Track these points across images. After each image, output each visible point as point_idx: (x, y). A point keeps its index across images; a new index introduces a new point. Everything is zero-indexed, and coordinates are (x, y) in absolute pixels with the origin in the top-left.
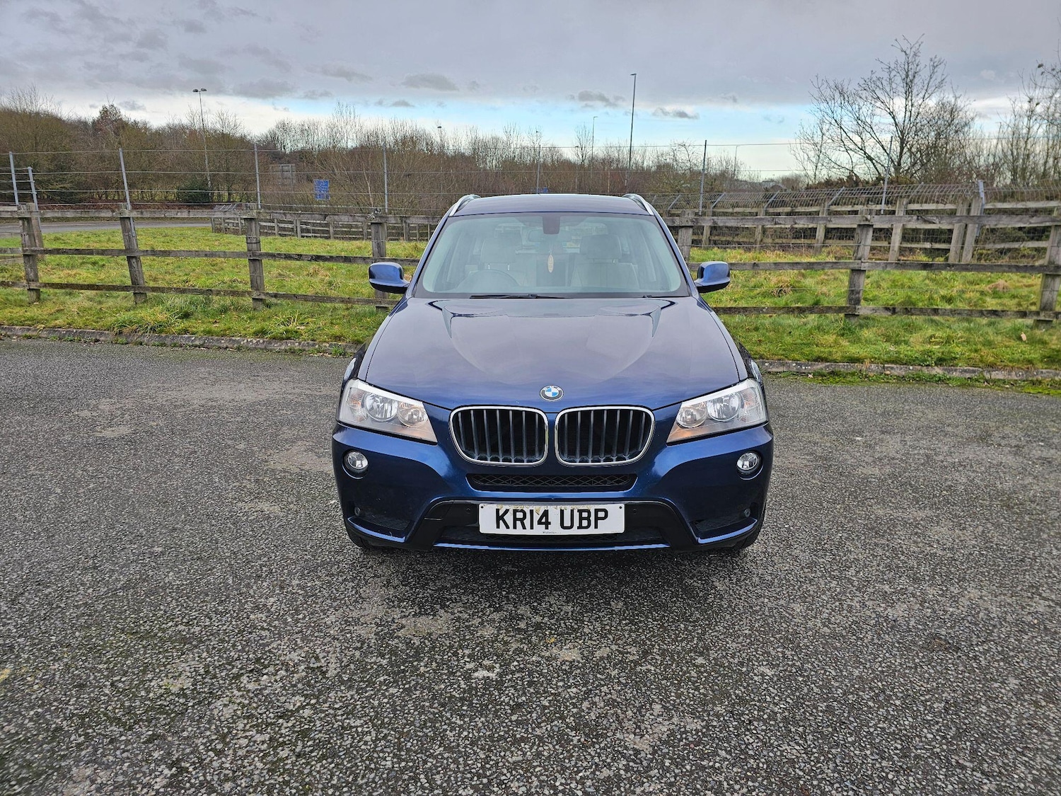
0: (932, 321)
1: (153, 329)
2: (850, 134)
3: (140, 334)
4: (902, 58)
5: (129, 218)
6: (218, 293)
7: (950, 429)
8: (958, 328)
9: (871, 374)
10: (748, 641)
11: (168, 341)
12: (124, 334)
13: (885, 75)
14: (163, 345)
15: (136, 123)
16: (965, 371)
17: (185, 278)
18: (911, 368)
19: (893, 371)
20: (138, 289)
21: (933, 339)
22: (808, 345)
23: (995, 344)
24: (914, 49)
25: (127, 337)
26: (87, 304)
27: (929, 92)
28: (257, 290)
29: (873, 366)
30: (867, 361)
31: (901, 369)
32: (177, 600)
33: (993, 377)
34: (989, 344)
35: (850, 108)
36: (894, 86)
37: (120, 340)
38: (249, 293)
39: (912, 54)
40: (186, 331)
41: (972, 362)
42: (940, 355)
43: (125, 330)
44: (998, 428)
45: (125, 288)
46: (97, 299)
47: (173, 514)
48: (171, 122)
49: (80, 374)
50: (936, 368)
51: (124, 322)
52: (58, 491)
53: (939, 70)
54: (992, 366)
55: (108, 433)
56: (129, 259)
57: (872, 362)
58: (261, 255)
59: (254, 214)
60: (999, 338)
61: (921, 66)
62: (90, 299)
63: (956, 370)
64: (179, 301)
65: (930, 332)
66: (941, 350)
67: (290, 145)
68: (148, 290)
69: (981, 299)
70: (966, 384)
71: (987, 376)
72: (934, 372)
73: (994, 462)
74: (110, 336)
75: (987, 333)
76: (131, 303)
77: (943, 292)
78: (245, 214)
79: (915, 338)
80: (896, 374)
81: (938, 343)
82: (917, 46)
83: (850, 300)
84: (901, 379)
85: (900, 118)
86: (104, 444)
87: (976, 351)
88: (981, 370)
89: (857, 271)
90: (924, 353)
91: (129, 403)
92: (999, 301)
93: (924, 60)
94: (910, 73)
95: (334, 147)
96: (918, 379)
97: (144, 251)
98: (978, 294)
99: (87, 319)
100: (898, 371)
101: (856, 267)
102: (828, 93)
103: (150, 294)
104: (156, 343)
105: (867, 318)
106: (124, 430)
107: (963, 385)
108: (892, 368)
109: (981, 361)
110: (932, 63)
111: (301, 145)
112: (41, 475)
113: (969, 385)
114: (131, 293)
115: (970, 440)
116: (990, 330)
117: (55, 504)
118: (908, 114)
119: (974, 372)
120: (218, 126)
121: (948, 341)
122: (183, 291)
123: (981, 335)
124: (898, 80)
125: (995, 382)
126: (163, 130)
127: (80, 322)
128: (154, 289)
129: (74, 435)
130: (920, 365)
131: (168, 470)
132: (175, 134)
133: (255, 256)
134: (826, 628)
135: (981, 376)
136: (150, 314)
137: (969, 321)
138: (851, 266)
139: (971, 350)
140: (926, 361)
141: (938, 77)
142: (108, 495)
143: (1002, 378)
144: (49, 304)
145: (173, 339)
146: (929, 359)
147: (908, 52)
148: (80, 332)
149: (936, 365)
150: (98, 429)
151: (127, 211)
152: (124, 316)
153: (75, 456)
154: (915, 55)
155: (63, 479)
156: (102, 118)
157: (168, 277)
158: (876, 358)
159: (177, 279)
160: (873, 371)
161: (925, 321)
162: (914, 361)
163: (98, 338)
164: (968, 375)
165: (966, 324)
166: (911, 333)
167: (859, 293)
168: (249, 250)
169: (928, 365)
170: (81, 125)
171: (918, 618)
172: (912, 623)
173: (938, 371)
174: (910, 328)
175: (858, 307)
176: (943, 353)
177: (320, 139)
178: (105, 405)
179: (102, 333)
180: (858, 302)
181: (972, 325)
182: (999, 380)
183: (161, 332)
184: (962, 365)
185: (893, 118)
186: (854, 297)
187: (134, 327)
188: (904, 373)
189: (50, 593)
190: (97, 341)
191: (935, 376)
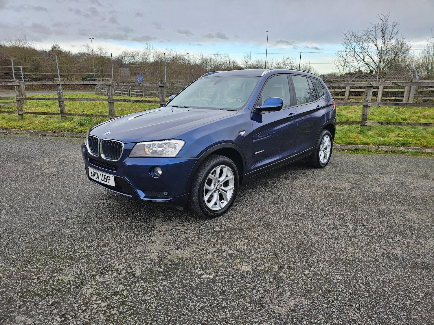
0: (399, 128)
1: (69, 130)
2: (358, 54)
3: (63, 132)
4: (380, 22)
5: (59, 85)
6: (96, 116)
7: (410, 172)
8: (410, 131)
9: (373, 150)
10: (329, 263)
11: (74, 135)
12: (57, 132)
13: (374, 29)
14: (72, 137)
15: (66, 52)
16: (414, 149)
17: (83, 111)
18: (390, 147)
19: (382, 149)
20: (63, 114)
21: (399, 135)
22: (345, 137)
23: (427, 138)
24: (385, 19)
25: (58, 134)
26: (42, 120)
27: (392, 36)
28: (112, 115)
29: (374, 146)
30: (371, 144)
31: (386, 148)
32: (70, 241)
33: (426, 151)
34: (424, 137)
35: (358, 43)
36: (377, 34)
37: (55, 135)
38: (108, 116)
39: (385, 20)
40: (82, 131)
41: (417, 145)
42: (403, 142)
43: (57, 131)
44: (431, 172)
45: (58, 114)
46: (46, 118)
47: (71, 204)
48: (80, 51)
49: (37, 148)
50: (401, 147)
51: (57, 127)
52: (23, 194)
53: (397, 27)
54: (426, 147)
55: (47, 171)
56: (59, 101)
57: (373, 145)
58: (113, 100)
59: (111, 83)
60: (428, 135)
61: (389, 26)
62: (44, 119)
63: (410, 148)
64: (79, 119)
65: (398, 132)
66: (403, 140)
67: (127, 61)
68: (67, 115)
69: (418, 119)
70: (414, 154)
71: (424, 151)
72: (400, 149)
73: (432, 186)
74: (51, 133)
75: (423, 133)
76: (60, 120)
77: (402, 116)
78: (107, 83)
79: (391, 135)
80: (384, 150)
81: (402, 137)
82: (387, 17)
83: (363, 119)
84: (386, 152)
85: (380, 47)
86: (44, 175)
87: (419, 140)
88: (421, 148)
89: (366, 106)
90: (396, 141)
91: (56, 159)
92: (427, 120)
93: (390, 23)
94: (384, 28)
95: (145, 61)
96: (393, 152)
97: (65, 99)
98: (417, 118)
99: (42, 127)
100: (385, 148)
101: (366, 104)
102: (349, 37)
103: (68, 116)
104: (70, 136)
105: (370, 127)
106: (54, 170)
107: (413, 155)
108: (382, 147)
109: (421, 145)
110: (393, 24)
111: (132, 61)
112: (16, 188)
113: (416, 155)
114: (60, 116)
115: (420, 177)
116: (424, 132)
117: (21, 199)
118: (383, 45)
119: (418, 149)
120: (99, 53)
121: (406, 136)
122: (81, 115)
123: (420, 134)
124: (379, 31)
125: (427, 153)
126: (77, 55)
127: (39, 127)
128: (69, 114)
129: (32, 172)
130: (394, 146)
131: (70, 186)
132: (81, 56)
133: (111, 100)
134: (364, 258)
135: (421, 151)
136: (67, 124)
137: (415, 128)
138: (364, 104)
139: (416, 140)
140: (397, 144)
141: (396, 30)
142: (44, 196)
143: (430, 152)
144: (27, 120)
145: (77, 135)
146: (398, 143)
147: (383, 20)
148: (39, 132)
149: (401, 146)
150: (43, 169)
151: (59, 82)
152: (57, 125)
153: (31, 180)
154: (386, 21)
155: (25, 189)
156: (52, 50)
157: (76, 110)
158: (375, 143)
159: (79, 111)
160: (373, 149)
161: (395, 128)
162: (392, 144)
163: (46, 134)
164: (415, 151)
165: (413, 129)
166: (390, 133)
167: (367, 116)
168: (108, 98)
169: (398, 146)
170: (44, 53)
171: (407, 254)
172: (405, 256)
173: (402, 149)
174: (389, 131)
175: (366, 122)
176: (404, 141)
177: (140, 59)
178: (46, 160)
179: (47, 132)
180: (366, 119)
181: (416, 129)
182: (429, 153)
183: (72, 131)
184: (412, 146)
185: (377, 47)
186: (365, 117)
187: (61, 129)
188: (387, 150)
189: (15, 237)
190: (45, 135)
191: (401, 151)
